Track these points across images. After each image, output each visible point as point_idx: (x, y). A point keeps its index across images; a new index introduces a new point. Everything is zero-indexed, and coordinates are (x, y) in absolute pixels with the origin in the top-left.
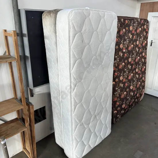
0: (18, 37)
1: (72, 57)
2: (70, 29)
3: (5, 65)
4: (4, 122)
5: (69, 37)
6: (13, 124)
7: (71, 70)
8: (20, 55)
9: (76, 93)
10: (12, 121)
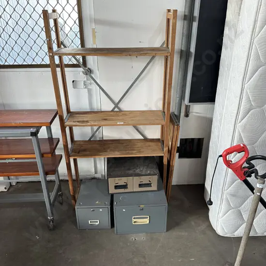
0: (186, 22)
1: (252, 59)
2: (260, 6)
3: (160, 61)
4: (143, 138)
5: (255, 21)
6: (151, 144)
7: (246, 82)
8: (183, 49)
9: (246, 125)
10: (152, 140)
